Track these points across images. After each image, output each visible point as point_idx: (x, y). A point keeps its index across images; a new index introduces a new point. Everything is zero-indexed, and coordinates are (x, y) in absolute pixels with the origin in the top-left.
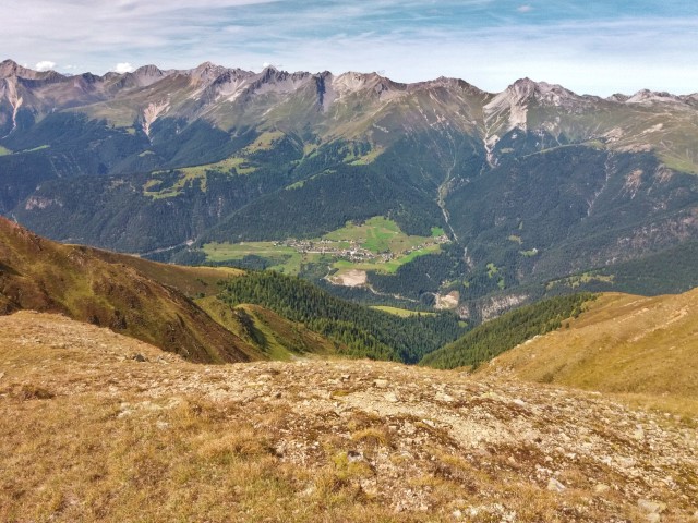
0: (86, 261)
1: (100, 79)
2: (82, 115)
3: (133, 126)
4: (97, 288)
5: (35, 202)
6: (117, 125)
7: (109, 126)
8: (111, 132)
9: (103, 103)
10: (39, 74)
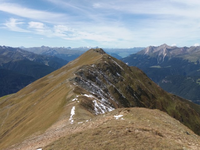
0: (175, 99)
1: (189, 48)
2: (182, 58)
3: (196, 62)
4: (176, 108)
5: (164, 81)
6: (191, 61)
8: (189, 63)
9: (188, 55)
10: (172, 47)
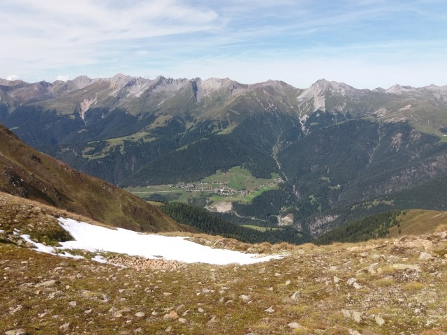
1: (51, 85)
3: (73, 114)
4: (125, 210)
6: (63, 113)
7: (58, 114)
8: (59, 118)
9: (53, 99)
10: (11, 82)
